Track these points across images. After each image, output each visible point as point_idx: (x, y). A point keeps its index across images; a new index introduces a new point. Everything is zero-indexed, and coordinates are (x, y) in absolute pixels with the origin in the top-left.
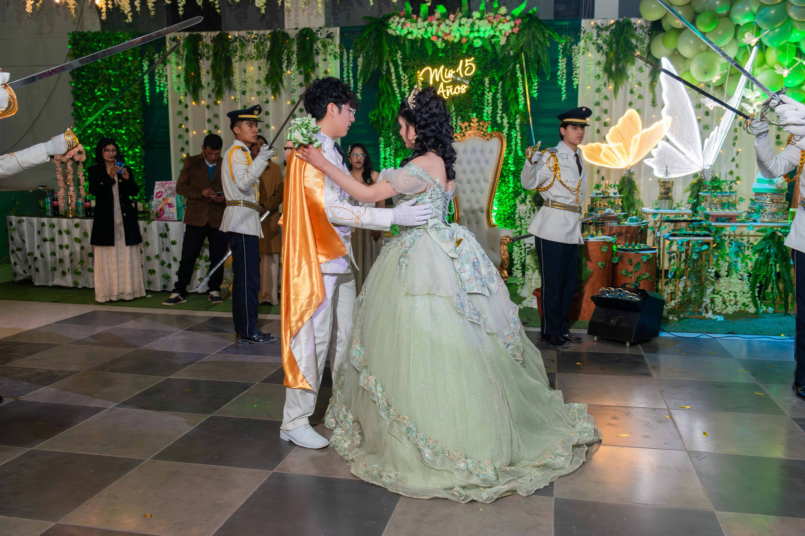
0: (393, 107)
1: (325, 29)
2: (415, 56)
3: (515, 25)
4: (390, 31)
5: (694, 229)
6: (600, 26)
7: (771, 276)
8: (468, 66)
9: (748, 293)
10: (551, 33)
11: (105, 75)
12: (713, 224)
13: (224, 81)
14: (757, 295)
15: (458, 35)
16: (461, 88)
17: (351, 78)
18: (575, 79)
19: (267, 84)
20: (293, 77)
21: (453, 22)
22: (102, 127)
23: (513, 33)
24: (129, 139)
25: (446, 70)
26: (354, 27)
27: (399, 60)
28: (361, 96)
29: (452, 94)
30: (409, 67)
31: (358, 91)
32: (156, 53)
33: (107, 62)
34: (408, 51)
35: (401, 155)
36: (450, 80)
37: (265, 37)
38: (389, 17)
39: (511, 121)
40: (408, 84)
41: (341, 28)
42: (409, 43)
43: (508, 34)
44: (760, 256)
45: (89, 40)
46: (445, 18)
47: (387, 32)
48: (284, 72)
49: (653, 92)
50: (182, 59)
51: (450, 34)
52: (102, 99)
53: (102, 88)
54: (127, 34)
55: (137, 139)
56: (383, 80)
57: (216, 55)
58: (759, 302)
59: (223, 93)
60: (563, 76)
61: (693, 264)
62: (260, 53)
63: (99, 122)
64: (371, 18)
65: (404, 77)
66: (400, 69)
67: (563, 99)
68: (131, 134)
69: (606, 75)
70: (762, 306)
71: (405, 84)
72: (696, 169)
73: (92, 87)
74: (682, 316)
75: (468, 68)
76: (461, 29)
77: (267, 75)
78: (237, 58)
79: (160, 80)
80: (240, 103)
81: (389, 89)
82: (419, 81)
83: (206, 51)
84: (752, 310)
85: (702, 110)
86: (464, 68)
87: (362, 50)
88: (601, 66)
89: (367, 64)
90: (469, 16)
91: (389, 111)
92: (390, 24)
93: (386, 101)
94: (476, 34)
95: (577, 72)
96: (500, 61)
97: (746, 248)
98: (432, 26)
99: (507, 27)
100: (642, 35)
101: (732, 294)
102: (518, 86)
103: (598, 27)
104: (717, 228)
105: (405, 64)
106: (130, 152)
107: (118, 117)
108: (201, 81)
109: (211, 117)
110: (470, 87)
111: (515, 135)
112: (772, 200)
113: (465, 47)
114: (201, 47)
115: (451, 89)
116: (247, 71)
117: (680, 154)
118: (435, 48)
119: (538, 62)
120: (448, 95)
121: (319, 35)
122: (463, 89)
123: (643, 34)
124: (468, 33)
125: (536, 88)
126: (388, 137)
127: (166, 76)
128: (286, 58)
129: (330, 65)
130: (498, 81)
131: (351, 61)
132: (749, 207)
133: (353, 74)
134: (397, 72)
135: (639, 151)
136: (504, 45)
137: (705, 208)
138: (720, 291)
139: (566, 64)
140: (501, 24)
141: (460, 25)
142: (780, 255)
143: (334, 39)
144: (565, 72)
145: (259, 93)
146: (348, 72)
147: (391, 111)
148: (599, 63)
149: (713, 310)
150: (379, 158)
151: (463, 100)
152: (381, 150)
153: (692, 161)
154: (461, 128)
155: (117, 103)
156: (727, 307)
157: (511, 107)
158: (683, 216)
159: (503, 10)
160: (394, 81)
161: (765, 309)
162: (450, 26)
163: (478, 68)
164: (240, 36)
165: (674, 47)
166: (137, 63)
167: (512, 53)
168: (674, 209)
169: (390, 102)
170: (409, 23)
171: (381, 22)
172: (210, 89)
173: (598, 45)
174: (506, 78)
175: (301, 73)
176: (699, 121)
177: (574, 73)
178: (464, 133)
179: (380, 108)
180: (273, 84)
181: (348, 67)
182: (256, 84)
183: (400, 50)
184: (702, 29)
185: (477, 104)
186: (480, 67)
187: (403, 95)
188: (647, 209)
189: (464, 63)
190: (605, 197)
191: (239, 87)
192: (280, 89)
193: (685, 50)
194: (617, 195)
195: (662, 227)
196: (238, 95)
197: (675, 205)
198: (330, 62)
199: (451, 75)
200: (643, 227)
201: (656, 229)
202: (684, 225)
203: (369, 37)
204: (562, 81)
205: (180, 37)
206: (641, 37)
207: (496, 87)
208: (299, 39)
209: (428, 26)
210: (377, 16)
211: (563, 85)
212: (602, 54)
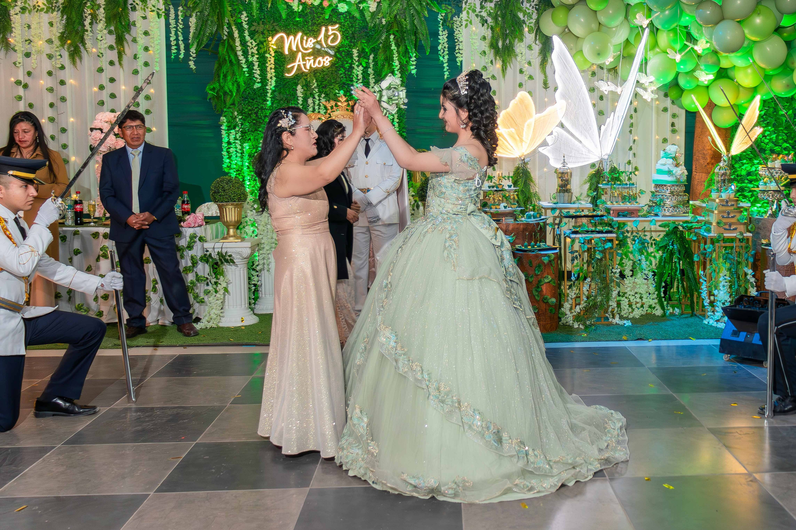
0: (239, 80)
2: (264, 18)
5: (595, 226)
7: (676, 275)
8: (332, 34)
9: (654, 293)
10: (429, 1)
12: (615, 219)
14: (663, 295)
16: (324, 59)
17: (181, 42)
18: (458, 55)
19: (63, 45)
20: (99, 37)
25: (305, 38)
27: (244, 23)
28: (195, 65)
29: (313, 66)
30: (257, 32)
31: (191, 58)
34: (255, 12)
35: (250, 139)
36: (311, 50)
40: (257, 52)
42: (257, 2)
44: (664, 253)
48: (87, 31)
49: (545, 74)
56: (224, 47)
58: (665, 303)
60: (444, 51)
61: (597, 264)
65: (252, 44)
66: (246, 34)
69: (493, 51)
70: (669, 308)
71: (252, 53)
72: (594, 159)
74: (588, 323)
75: (332, 36)
77: (62, 33)
78: (17, 9)
80: (21, 69)
81: (232, 57)
82: (271, 49)
84: (658, 312)
85: (596, 94)
86: (327, 37)
87: (194, 8)
88: (487, 41)
89: (202, 25)
91: (233, 84)
93: (229, 73)
95: (461, 47)
96: (371, 30)
97: (650, 245)
100: (529, 9)
101: (638, 296)
102: (393, 61)
104: (619, 223)
105: (252, 29)
110: (335, 59)
112: (672, 193)
113: (328, 11)
115: (312, 61)
116: (33, 26)
117: (577, 143)
118: (290, 10)
119: (416, 33)
120: (308, 67)
122: (326, 61)
123: (531, 8)
125: (414, 63)
126: (232, 117)
128: (89, 12)
129: (152, 24)
130: (369, 54)
131: (180, 21)
132: (650, 200)
133: (183, 37)
134: (242, 36)
135: (533, 138)
136: (374, 12)
137: (605, 202)
138: (626, 293)
139: (447, 37)
142: (684, 252)
144: (447, 46)
145: (50, 57)
146: (176, 34)
147: (235, 85)
148: (484, 38)
149: (619, 314)
150: (222, 143)
151: (326, 74)
152: (224, 132)
153: (589, 151)
154: (326, 108)
156: (633, 310)
158: (583, 211)
160: (239, 48)
161: (671, 310)
163: (344, 37)
165: (564, 25)
167: (384, 22)
168: (574, 203)
169: (234, 74)
173: (482, 17)
174: (378, 50)
175: (110, 32)
176: (594, 105)
177: (457, 48)
178: (330, 114)
179: (221, 81)
180: (71, 45)
181: (176, 28)
182: (46, 44)
183: (246, 11)
184: (593, 6)
185: (344, 80)
186: (347, 37)
187: (250, 65)
188: (544, 204)
189: (327, 30)
190: (499, 190)
191: (20, 47)
192: (81, 52)
193: (577, 29)
194: (512, 188)
195: (563, 224)
196: (19, 57)
197: (574, 199)
198: (151, 20)
199: (311, 43)
200: (542, 224)
201: (556, 227)
202: (585, 220)
204: (443, 56)
206: (528, 11)
207: (366, 60)
211: (445, 61)
212: (487, 28)
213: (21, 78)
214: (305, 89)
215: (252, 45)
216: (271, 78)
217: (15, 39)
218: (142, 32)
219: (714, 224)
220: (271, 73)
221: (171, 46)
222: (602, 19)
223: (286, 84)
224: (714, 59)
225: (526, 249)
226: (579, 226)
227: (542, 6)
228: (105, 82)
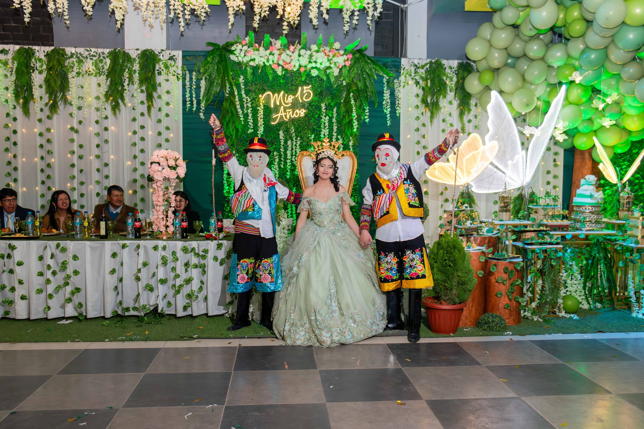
0: (238, 127)
1: (168, 52)
2: (256, 81)
3: (348, 59)
4: (232, 57)
6: (417, 64)
8: (306, 92)
10: (377, 68)
13: (60, 95)
15: (297, 65)
16: (301, 112)
17: (194, 99)
18: (398, 108)
19: (107, 101)
20: (134, 95)
21: (293, 52)
23: (345, 66)
25: (286, 95)
26: (197, 51)
27: (242, 84)
29: (292, 117)
30: (251, 91)
31: (201, 111)
36: (290, 104)
37: (104, 55)
38: (232, 45)
39: (345, 143)
40: (250, 106)
41: (183, 51)
42: (251, 69)
43: (340, 67)
46: (286, 49)
47: (230, 58)
48: (125, 90)
49: (462, 122)
50: (12, 71)
51: (290, 63)
56: (226, 102)
57: (49, 69)
59: (58, 107)
60: (387, 105)
62: (99, 70)
64: (213, 44)
66: (243, 92)
67: (388, 124)
69: (424, 105)
71: (247, 106)
75: (307, 94)
76: (301, 58)
77: (107, 92)
78: (74, 74)
80: (76, 119)
82: (261, 104)
83: (38, 64)
86: (302, 95)
87: (204, 73)
88: (419, 97)
89: (210, 86)
90: (308, 48)
92: (234, 51)
93: (231, 122)
94: (314, 65)
95: (399, 103)
96: (334, 90)
98: (273, 55)
99: (341, 60)
100: (450, 74)
102: (352, 112)
103: (415, 65)
105: (248, 88)
108: (33, 95)
109: (44, 131)
110: (308, 111)
113: (304, 75)
114: (33, 60)
115: (291, 112)
116: (85, 87)
118: (275, 75)
119: (367, 92)
120: (288, 118)
121: (161, 57)
122: (302, 113)
123: (452, 73)
124: (307, 63)
125: (368, 114)
128: (128, 76)
129: (173, 85)
130: (333, 107)
131: (194, 83)
133: (196, 95)
134: (240, 95)
136: (337, 76)
139: (390, 95)
140: (336, 57)
141: (300, 55)
143: (177, 61)
144: (389, 101)
145: (98, 110)
146: (191, 93)
147: (234, 130)
148: (418, 95)
151: (302, 122)
153: (512, 180)
154: (314, 147)
157: (346, 130)
159: (337, 45)
160: (238, 103)
162: (290, 56)
163: (315, 95)
164: (77, 52)
167: (344, 83)
169: (234, 122)
170: (252, 51)
171: (224, 48)
172: (44, 102)
173: (416, 80)
174: (340, 104)
175: (142, 91)
177: (397, 103)
180: (112, 100)
181: (191, 88)
182: (95, 100)
183: (242, 75)
185: (315, 127)
186: (317, 94)
187: (246, 116)
189: (302, 90)
191: (75, 103)
192: (120, 105)
193: (506, 87)
196: (74, 110)
198: (173, 82)
199: (291, 99)
203: (212, 61)
204: (387, 109)
205: (9, 50)
206: (449, 76)
207: (331, 112)
208: (141, 59)
209: (270, 54)
210: (221, 43)
211: (388, 113)
212: (420, 88)
213: (74, 125)
214: (286, 133)
215: (247, 100)
216: (261, 125)
217: (71, 96)
218: (165, 91)
220: (261, 122)
221: (186, 101)
222: (529, 78)
223: (270, 130)
227: (461, 71)
228: (137, 129)
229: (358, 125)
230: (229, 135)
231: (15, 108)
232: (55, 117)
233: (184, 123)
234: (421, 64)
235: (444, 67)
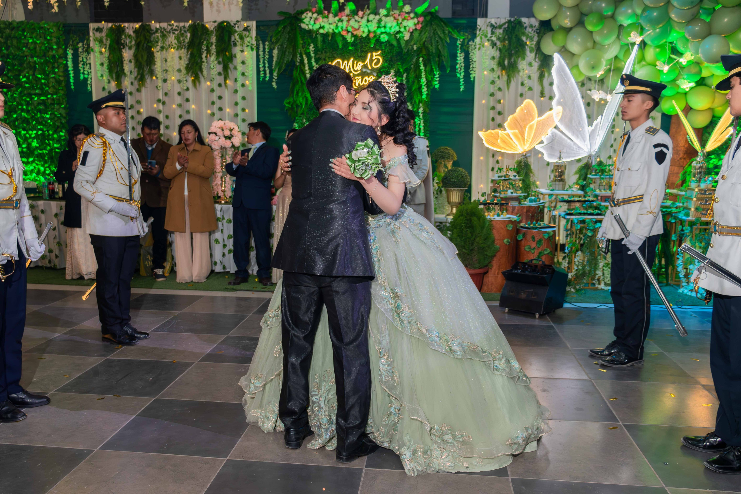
1: (242, 23)
2: (326, 48)
3: (418, 22)
4: (303, 26)
5: (587, 209)
6: (494, 24)
8: (376, 59)
10: (451, 30)
11: (29, 62)
12: (602, 204)
13: (146, 69)
15: (366, 31)
17: (267, 69)
18: (472, 72)
19: (188, 73)
20: (212, 67)
21: (362, 18)
22: (28, 112)
23: (416, 29)
24: (54, 123)
25: (355, 62)
26: (270, 21)
27: (312, 53)
28: (276, 85)
29: (361, 84)
30: (321, 59)
31: (274, 80)
32: (79, 42)
33: (32, 50)
34: (320, 44)
36: (359, 72)
37: (185, 29)
38: (302, 13)
41: (257, 22)
42: (321, 37)
43: (411, 30)
45: (13, 29)
46: (354, 15)
47: (300, 27)
48: (204, 62)
49: (542, 86)
50: (106, 48)
51: (358, 29)
52: (27, 85)
53: (27, 75)
54: (51, 24)
55: (61, 123)
56: (297, 71)
57: (138, 45)
59: (146, 81)
60: (461, 69)
61: (587, 240)
62: (181, 43)
63: (25, 107)
64: (285, 13)
66: (313, 60)
67: (461, 90)
68: (56, 119)
69: (500, 68)
72: (583, 154)
73: (17, 73)
74: (578, 287)
75: (376, 61)
76: (369, 24)
77: (188, 65)
78: (158, 48)
79: (84, 68)
80: (161, 90)
83: (128, 41)
86: (371, 61)
87: (277, 42)
88: (495, 60)
89: (282, 56)
90: (376, 13)
91: (303, 98)
92: (303, 19)
93: (300, 90)
94: (383, 30)
95: (474, 66)
96: (405, 55)
98: (342, 21)
99: (411, 24)
102: (421, 78)
103: (492, 25)
105: (317, 56)
106: (55, 136)
107: (44, 103)
108: (124, 70)
109: (134, 103)
111: (419, 122)
113: (373, 41)
114: (123, 37)
115: (360, 80)
116: (168, 60)
117: (569, 141)
118: (344, 42)
119: (439, 56)
120: (357, 85)
121: (236, 28)
123: (532, 32)
124: (376, 29)
125: (438, 79)
126: (302, 123)
127: (90, 64)
128: (205, 48)
129: (247, 56)
130: (403, 73)
131: (267, 53)
133: (269, 64)
134: (310, 63)
135: (534, 138)
136: (408, 41)
137: (594, 190)
139: (464, 58)
140: (406, 21)
141: (368, 21)
143: (251, 32)
144: (463, 65)
145: (179, 82)
146: (264, 63)
147: (305, 99)
148: (493, 58)
149: (604, 281)
153: (579, 148)
155: (42, 89)
157: (415, 97)
158: (575, 197)
159: (407, 8)
160: (308, 72)
162: (359, 22)
163: (385, 61)
164: (161, 27)
165: (562, 45)
166: (61, 51)
167: (415, 48)
168: (567, 190)
170: (321, 18)
171: (295, 17)
172: (133, 77)
173: (492, 41)
174: (410, 70)
175: (219, 63)
177: (471, 66)
179: (295, 96)
180: (193, 73)
181: (264, 58)
182: (177, 73)
183: (312, 43)
184: (590, 28)
186: (387, 60)
188: (543, 190)
189: (372, 56)
190: (507, 179)
191: (160, 75)
192: (199, 77)
193: (574, 47)
194: (517, 177)
195: (558, 206)
196: (160, 83)
197: (567, 187)
198: (247, 53)
199: (360, 67)
200: (541, 207)
201: (552, 209)
202: (578, 205)
203: (284, 31)
204: (460, 74)
205: (103, 28)
206: (530, 35)
207: (401, 79)
208: (218, 31)
209: (339, 21)
210: (292, 12)
211: (462, 77)
212: (496, 50)
213: (161, 97)
217: (157, 69)
218: (240, 62)
219: (693, 209)
221: (260, 71)
222: (597, 38)
224: (697, 69)
225: (529, 227)
226: (573, 209)
227: (543, 30)
228: (215, 99)
229: (427, 91)
230: (299, 104)
231: (109, 82)
232: (143, 90)
233: (258, 93)
234: (498, 24)
235: (525, 25)
